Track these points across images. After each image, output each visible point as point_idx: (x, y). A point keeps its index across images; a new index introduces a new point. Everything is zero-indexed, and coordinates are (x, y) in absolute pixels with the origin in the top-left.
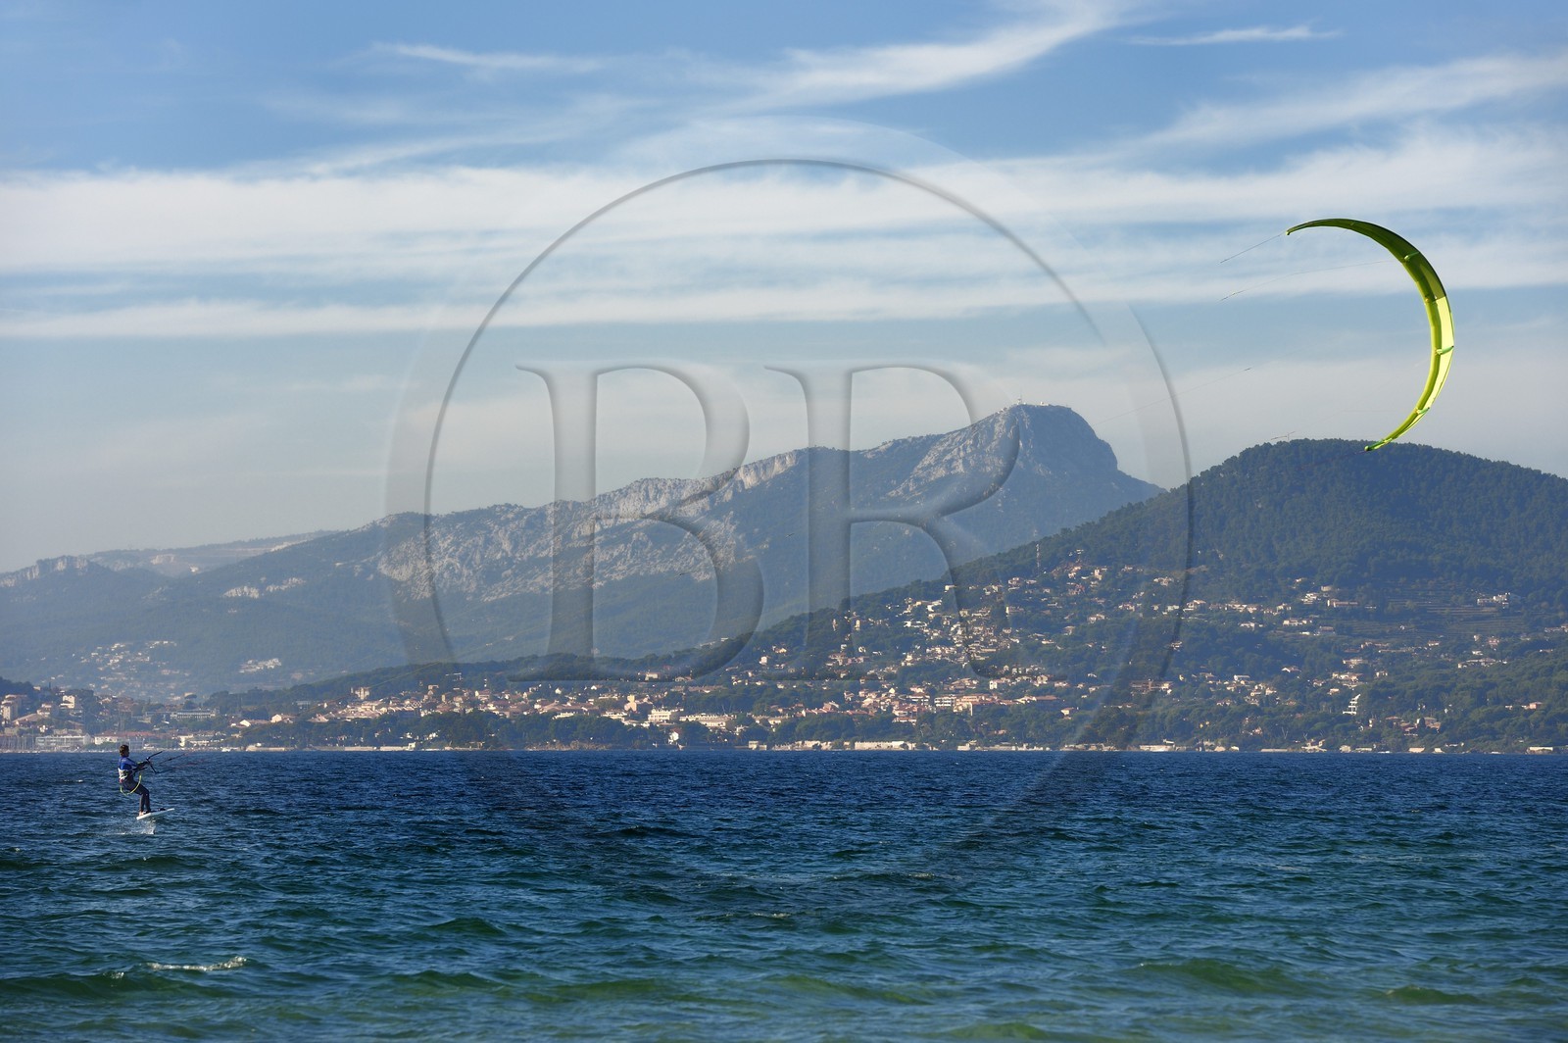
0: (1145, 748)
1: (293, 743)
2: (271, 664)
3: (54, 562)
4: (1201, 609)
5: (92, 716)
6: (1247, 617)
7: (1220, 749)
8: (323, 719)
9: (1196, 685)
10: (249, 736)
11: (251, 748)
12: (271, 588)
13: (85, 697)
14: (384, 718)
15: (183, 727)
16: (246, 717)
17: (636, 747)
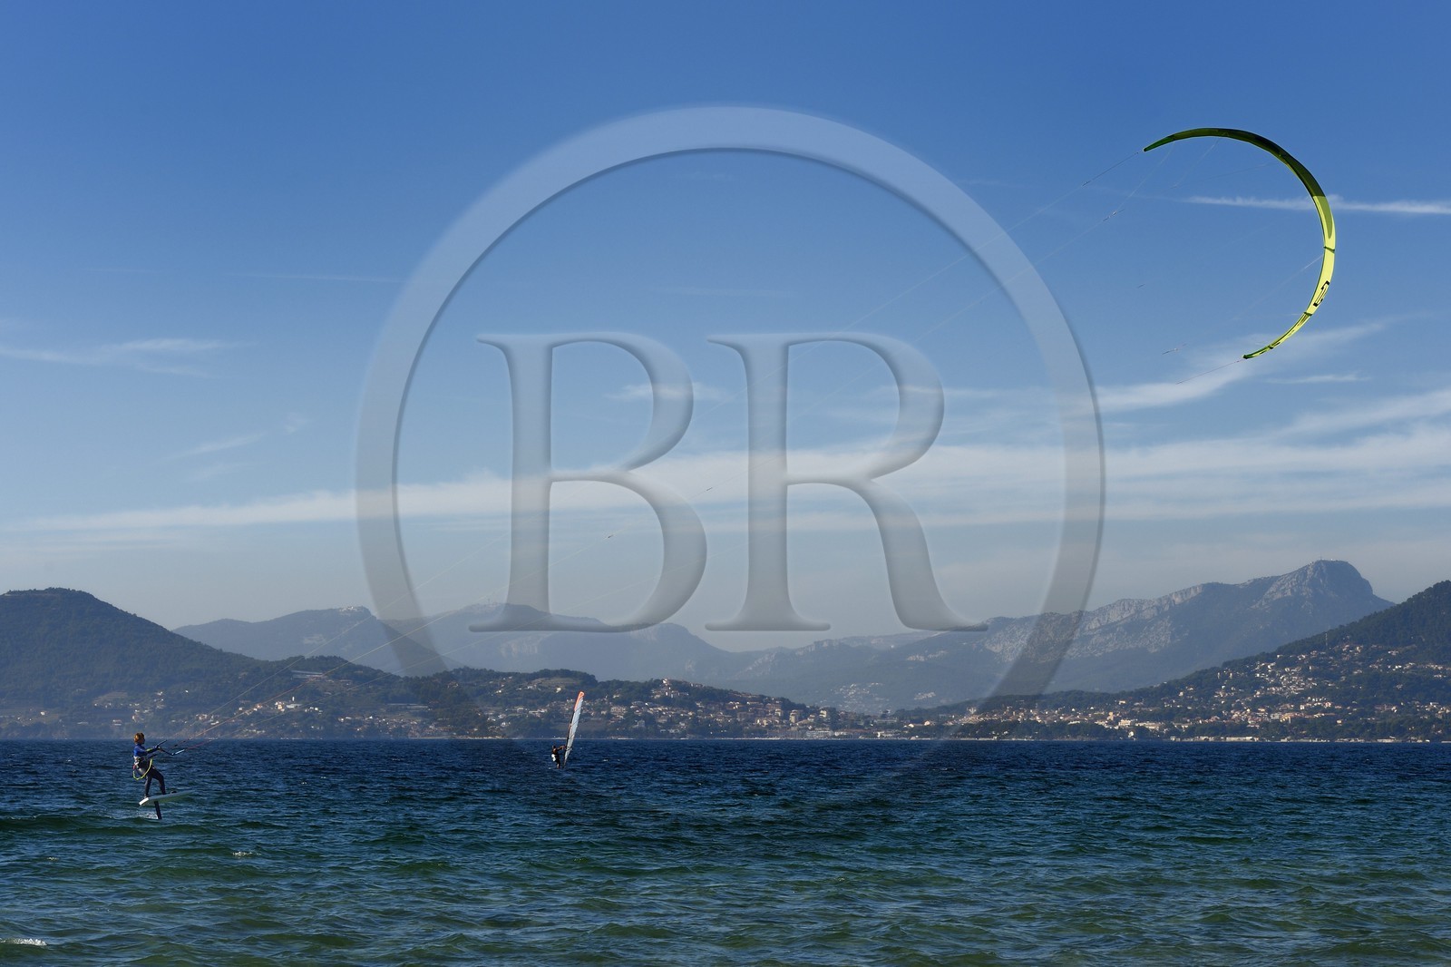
0: (1380, 741)
1: (934, 736)
2: (930, 695)
3: (823, 642)
4: (1413, 667)
5: (835, 721)
6: (1438, 672)
7: (1420, 741)
8: (951, 724)
9: (1410, 707)
10: (912, 732)
11: (913, 738)
12: (930, 656)
13: (832, 711)
14: (981, 723)
15: (879, 727)
16: (912, 722)
17: (1111, 739)
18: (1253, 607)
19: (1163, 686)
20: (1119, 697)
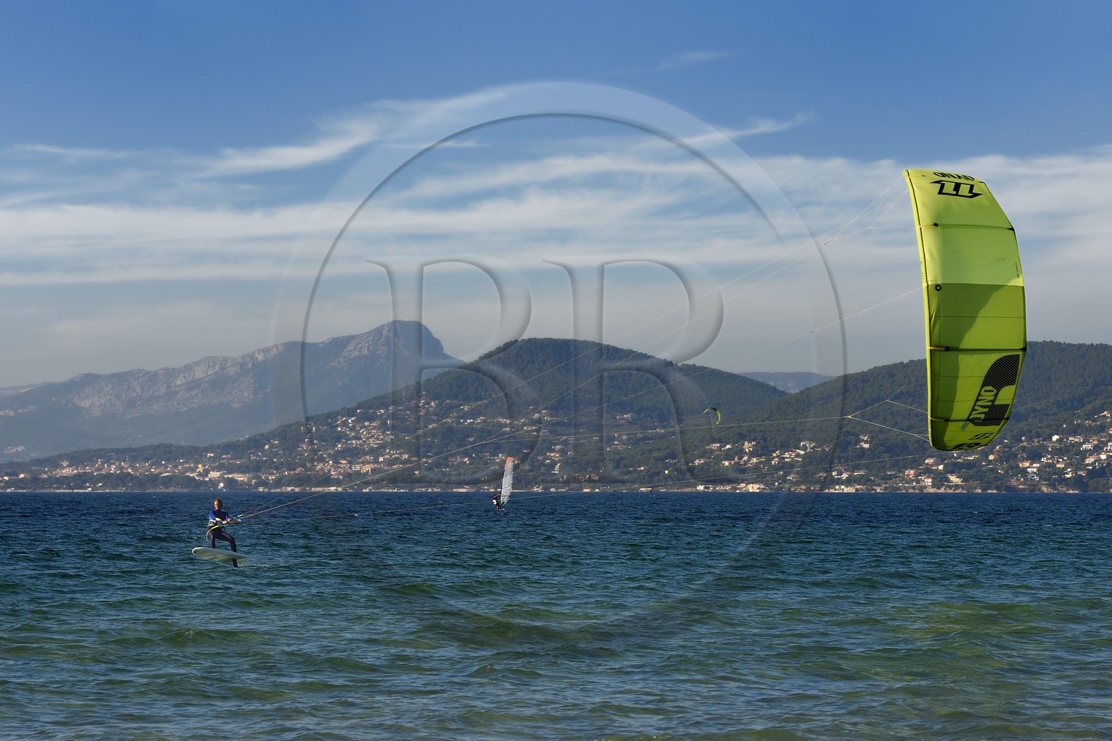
0: (455, 490)
1: (30, 488)
2: (20, 449)
8: (45, 476)
10: (8, 485)
11: (9, 490)
12: (20, 411)
14: (75, 476)
16: (7, 474)
17: (202, 489)
18: (332, 364)
19: (250, 439)
20: (207, 450)
